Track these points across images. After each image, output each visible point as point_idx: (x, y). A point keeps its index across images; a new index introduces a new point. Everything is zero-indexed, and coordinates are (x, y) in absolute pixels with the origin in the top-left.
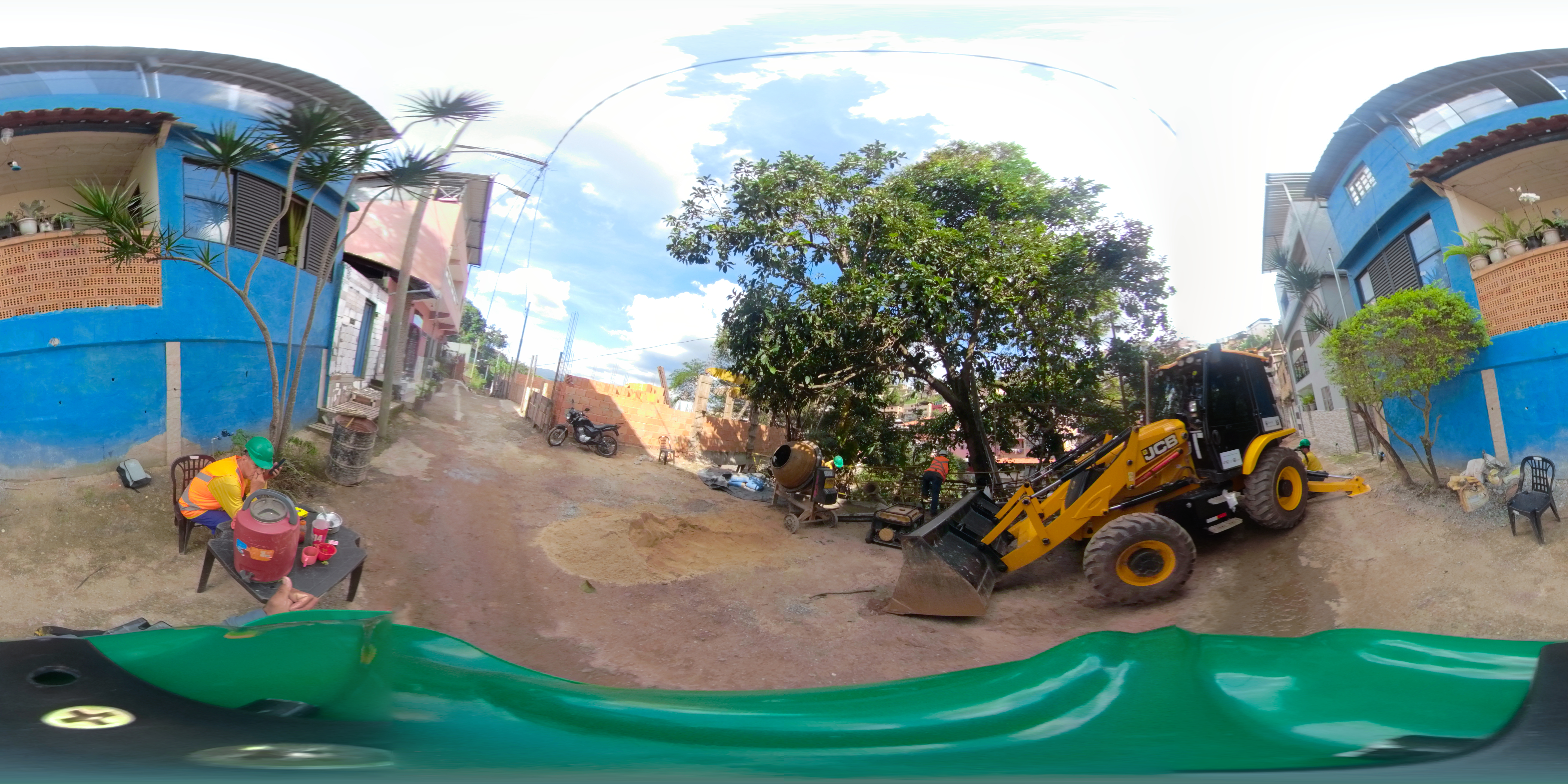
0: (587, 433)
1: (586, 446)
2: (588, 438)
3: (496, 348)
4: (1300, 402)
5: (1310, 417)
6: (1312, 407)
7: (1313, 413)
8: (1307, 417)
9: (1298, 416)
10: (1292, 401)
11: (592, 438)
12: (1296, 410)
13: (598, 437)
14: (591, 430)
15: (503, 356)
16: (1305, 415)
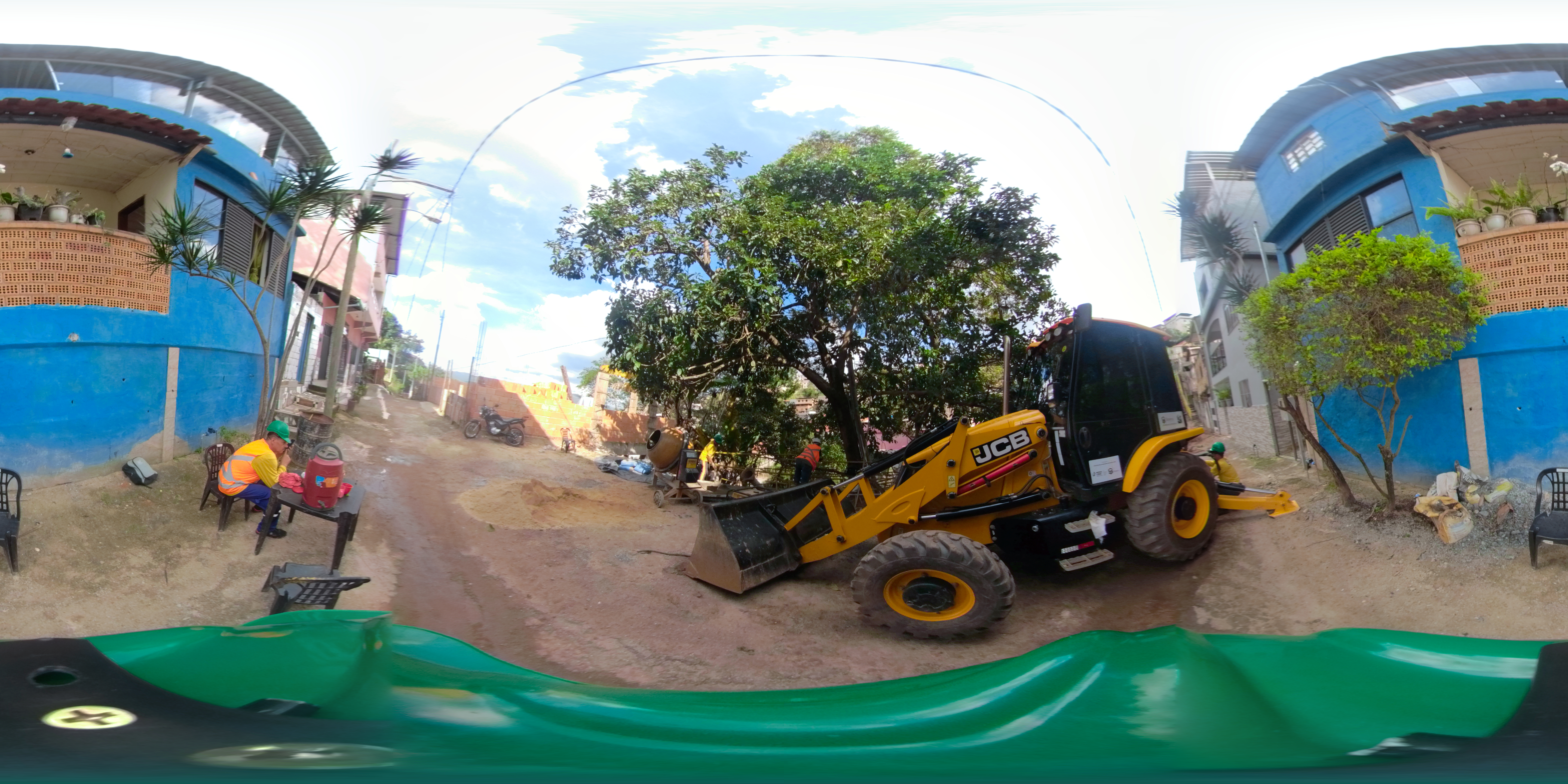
0: (498, 426)
1: (497, 438)
2: (498, 431)
3: (413, 353)
4: (1216, 397)
5: (1226, 413)
6: (1228, 403)
7: (1229, 409)
8: (1223, 413)
9: (1214, 412)
10: (1209, 396)
11: (502, 430)
12: (1212, 405)
13: (507, 430)
14: (501, 423)
15: (420, 361)
16: (1220, 411)
